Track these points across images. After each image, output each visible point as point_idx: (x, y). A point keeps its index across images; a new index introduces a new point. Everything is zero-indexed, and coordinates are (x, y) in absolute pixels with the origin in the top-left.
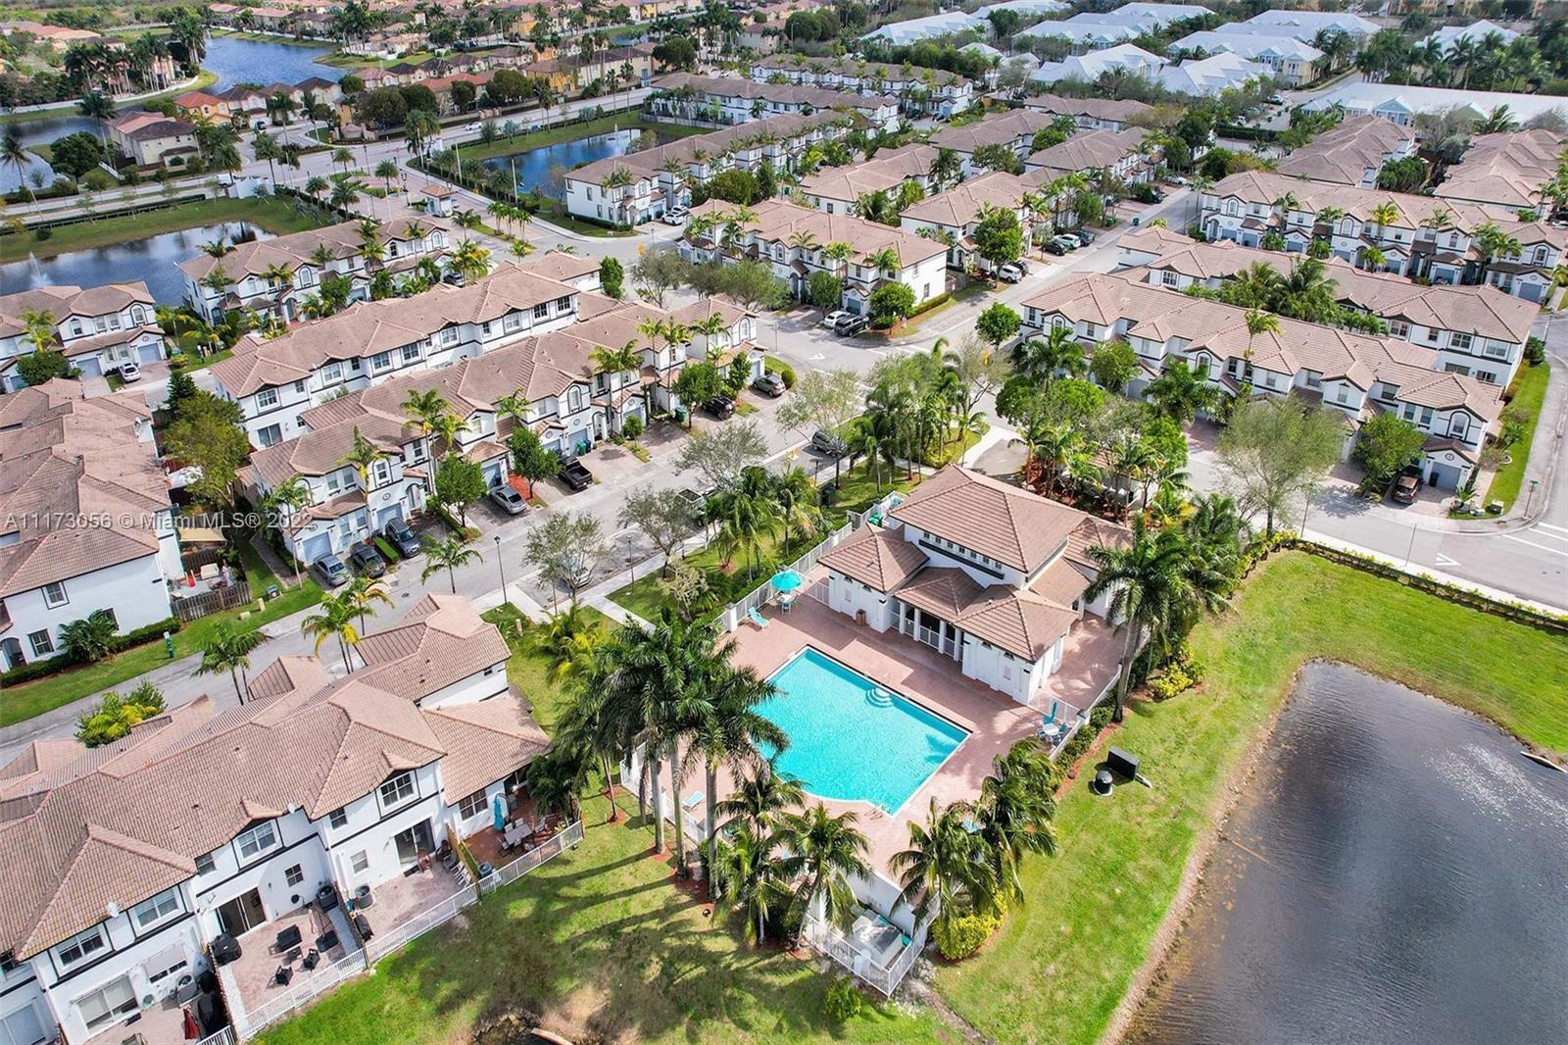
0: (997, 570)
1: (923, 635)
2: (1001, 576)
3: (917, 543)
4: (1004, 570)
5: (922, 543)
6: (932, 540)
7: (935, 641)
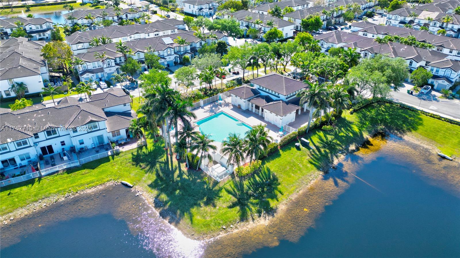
0: (278, 96)
1: (256, 111)
2: (279, 97)
3: (257, 89)
4: (280, 95)
5: (258, 89)
6: (261, 88)
7: (258, 112)
